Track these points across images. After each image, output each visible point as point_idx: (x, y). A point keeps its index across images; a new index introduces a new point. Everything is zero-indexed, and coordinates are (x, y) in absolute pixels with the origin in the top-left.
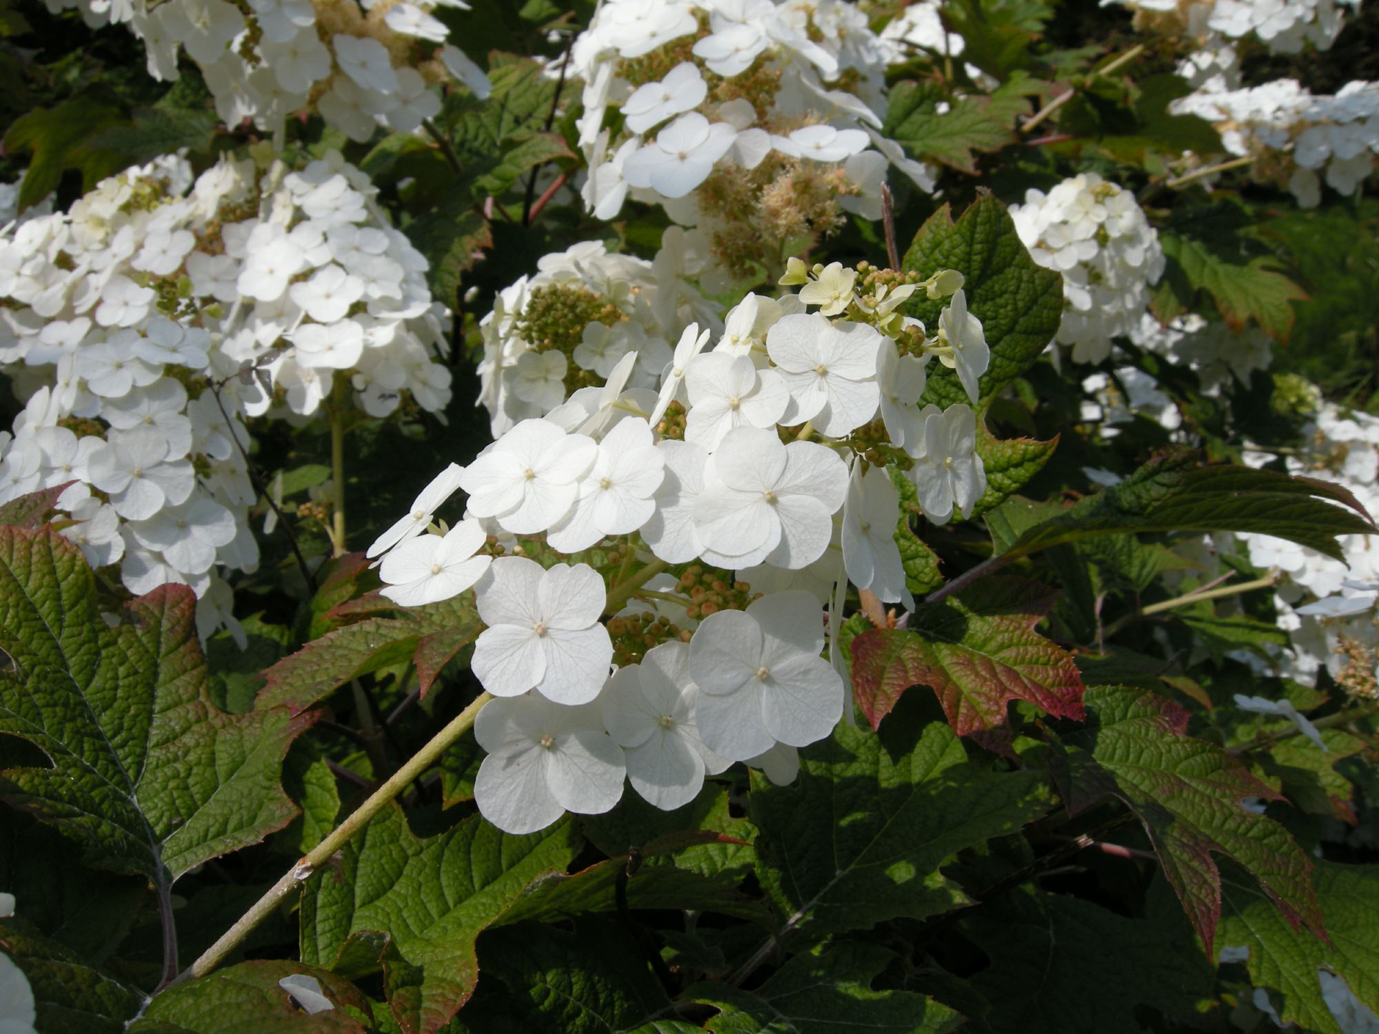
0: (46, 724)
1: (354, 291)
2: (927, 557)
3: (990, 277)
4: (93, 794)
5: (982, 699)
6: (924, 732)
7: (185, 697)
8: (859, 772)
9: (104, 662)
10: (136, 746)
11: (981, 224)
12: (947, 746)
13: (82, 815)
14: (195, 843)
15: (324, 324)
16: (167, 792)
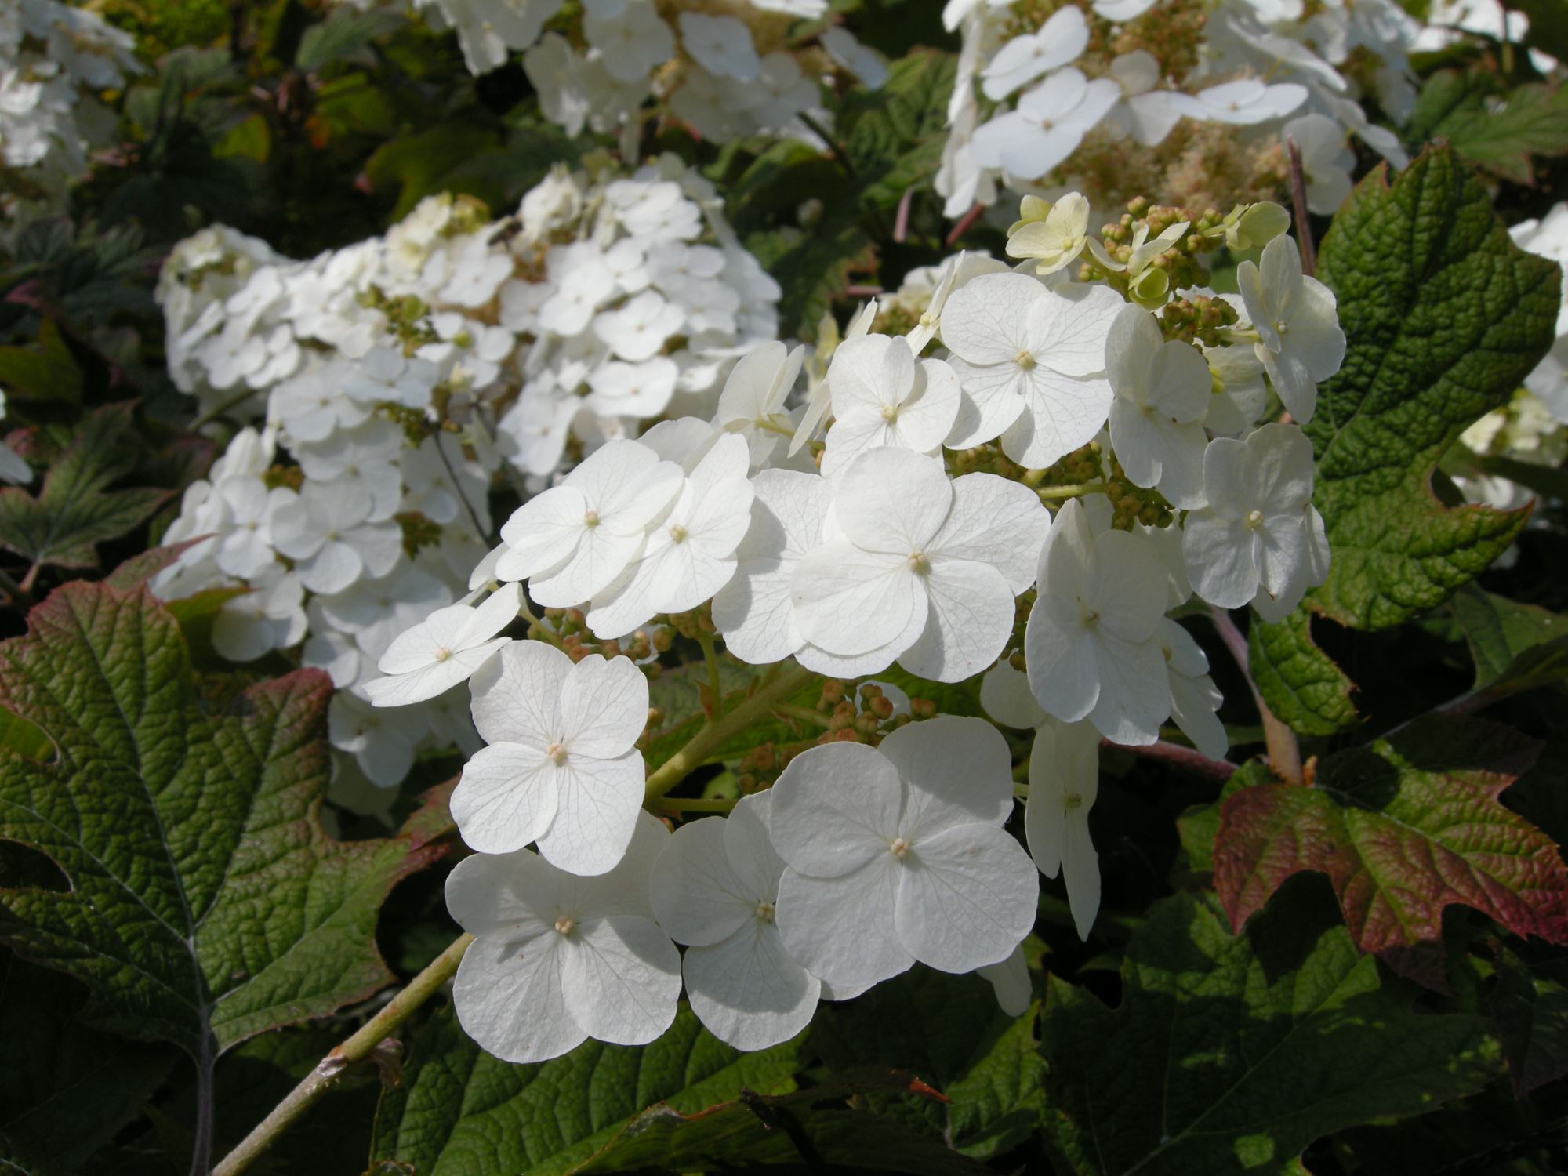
0: (85, 833)
1: (671, 322)
2: (1334, 681)
3: (1444, 266)
4: (119, 930)
5: (1406, 899)
6: (1321, 941)
7: (287, 814)
8: (1214, 992)
9: (190, 763)
10: (209, 872)
11: (1430, 186)
12: (1353, 965)
13: (93, 956)
14: (254, 1006)
15: (632, 363)
16: (235, 936)
